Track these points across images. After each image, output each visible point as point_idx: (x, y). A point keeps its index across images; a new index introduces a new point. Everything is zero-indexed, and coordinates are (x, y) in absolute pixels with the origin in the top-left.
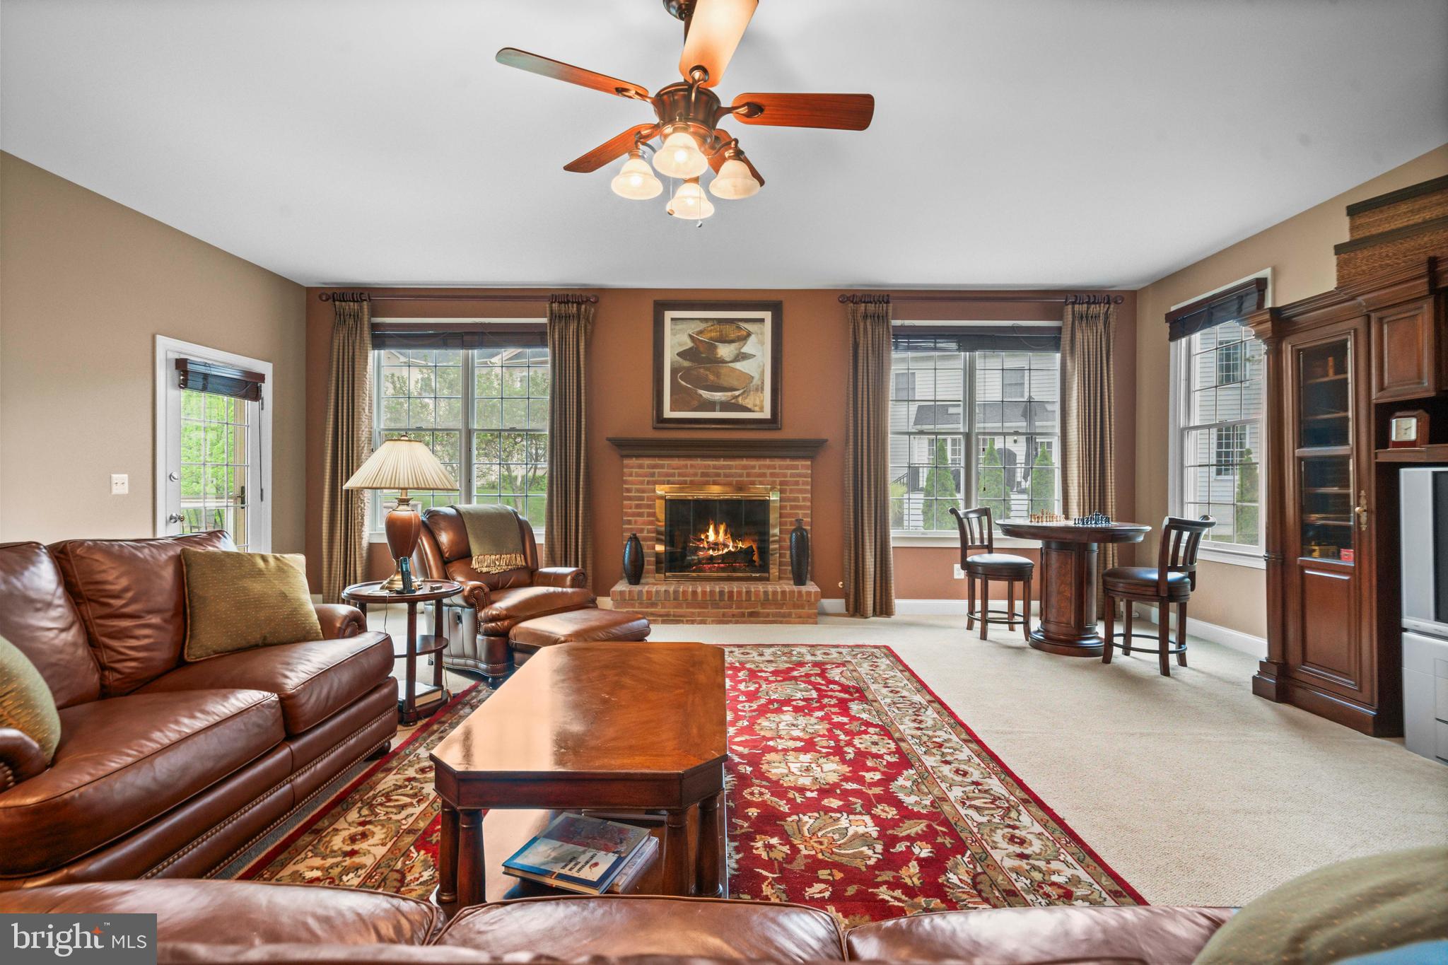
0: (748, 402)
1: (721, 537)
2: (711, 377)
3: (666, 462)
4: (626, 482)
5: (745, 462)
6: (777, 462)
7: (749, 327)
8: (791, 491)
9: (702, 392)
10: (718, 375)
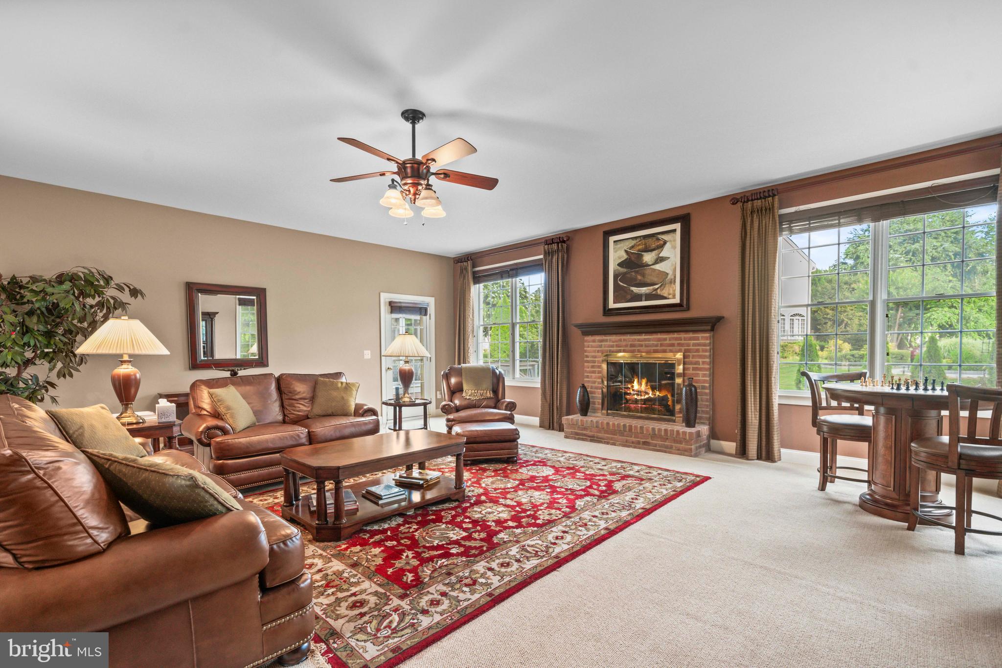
0: (665, 293)
1: (643, 388)
2: (639, 277)
3: (608, 338)
4: (586, 351)
5: (659, 336)
6: (683, 335)
7: (665, 237)
8: (693, 357)
9: (633, 289)
10: (643, 275)
